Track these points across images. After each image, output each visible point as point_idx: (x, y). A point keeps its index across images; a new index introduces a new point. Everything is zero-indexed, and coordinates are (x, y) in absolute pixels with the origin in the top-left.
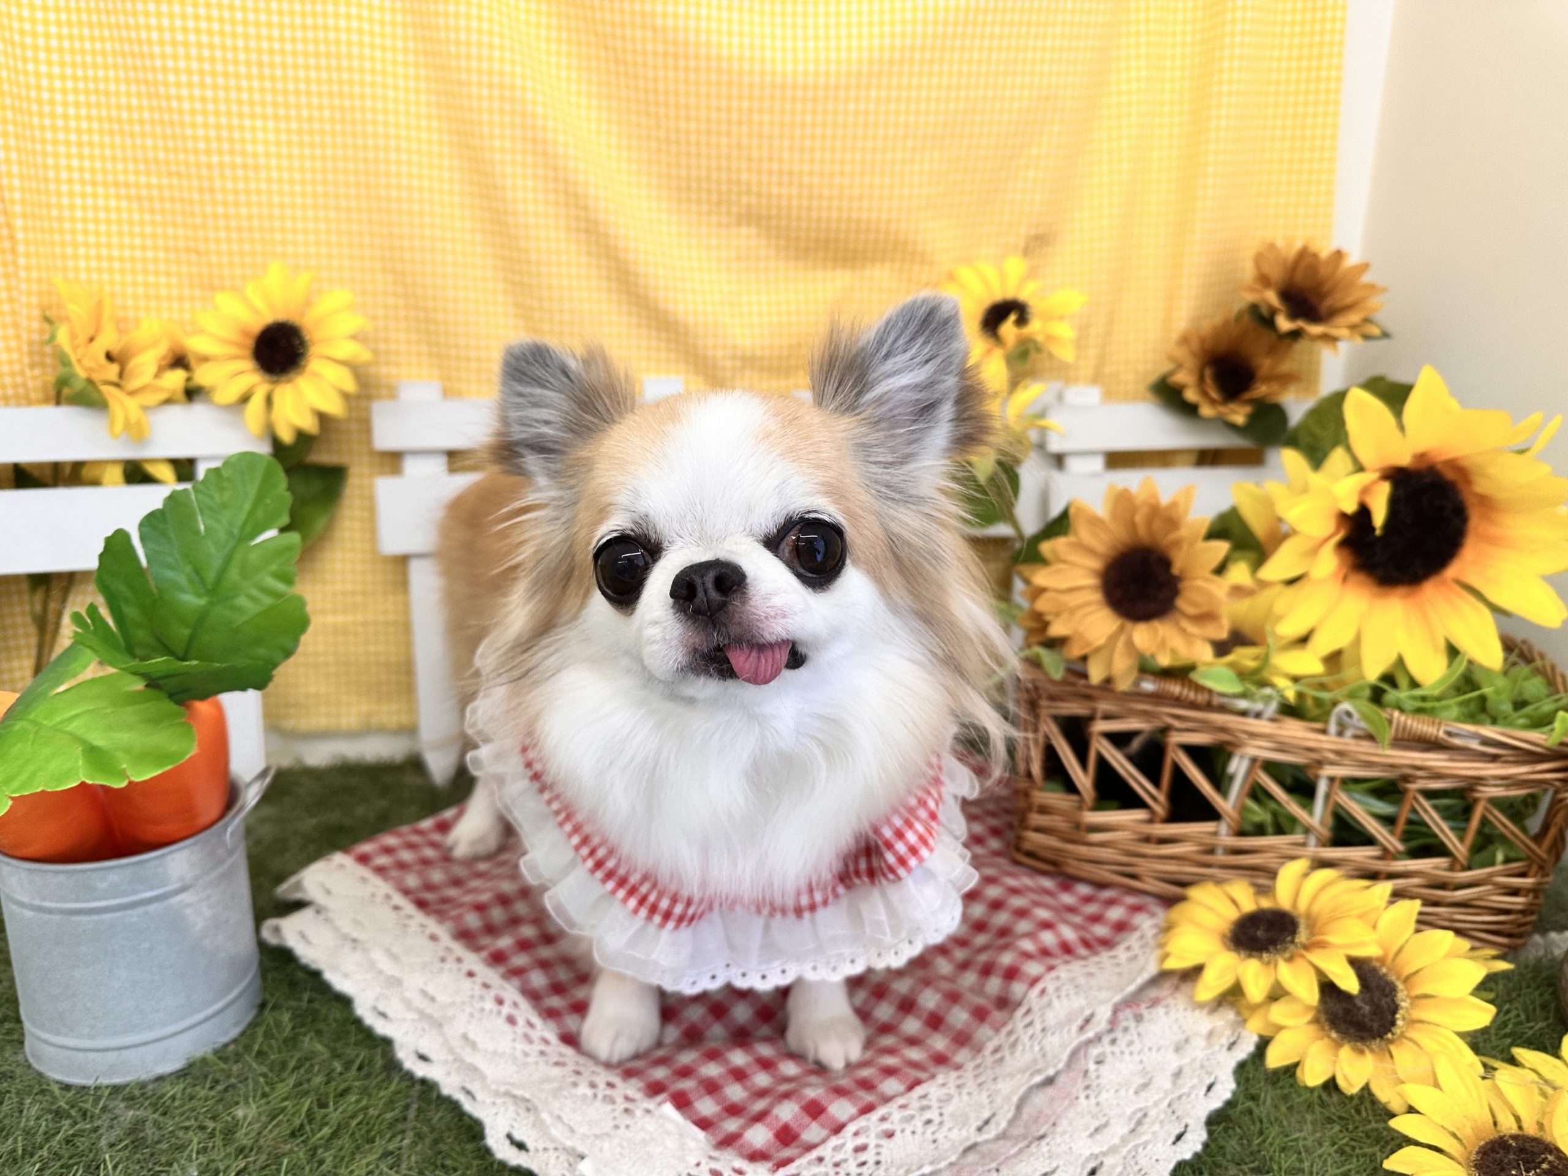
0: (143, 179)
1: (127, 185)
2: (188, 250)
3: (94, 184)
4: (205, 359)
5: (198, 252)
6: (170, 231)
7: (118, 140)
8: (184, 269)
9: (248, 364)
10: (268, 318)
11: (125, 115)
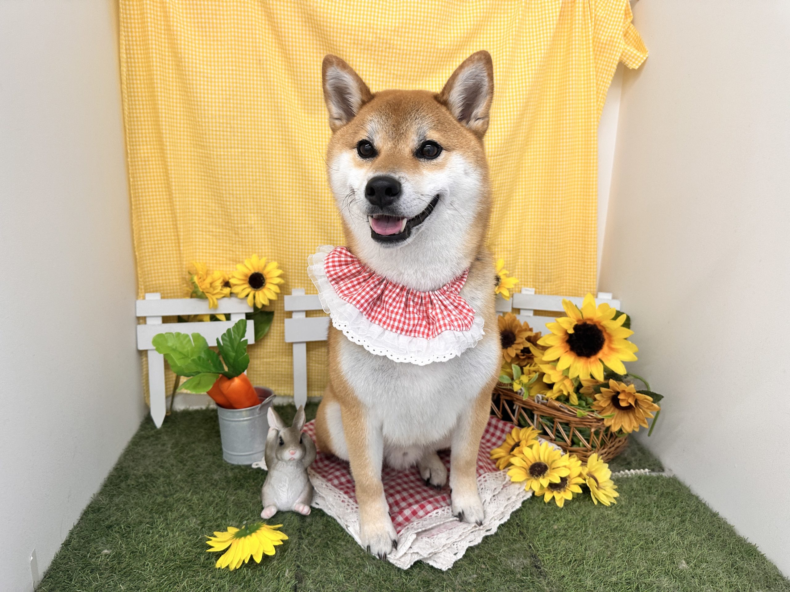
0: (218, 230)
1: (212, 232)
2: (230, 250)
3: (202, 231)
4: (235, 285)
5: (233, 251)
6: (225, 245)
7: (211, 219)
8: (228, 256)
9: (247, 286)
10: (253, 272)
11: (214, 212)
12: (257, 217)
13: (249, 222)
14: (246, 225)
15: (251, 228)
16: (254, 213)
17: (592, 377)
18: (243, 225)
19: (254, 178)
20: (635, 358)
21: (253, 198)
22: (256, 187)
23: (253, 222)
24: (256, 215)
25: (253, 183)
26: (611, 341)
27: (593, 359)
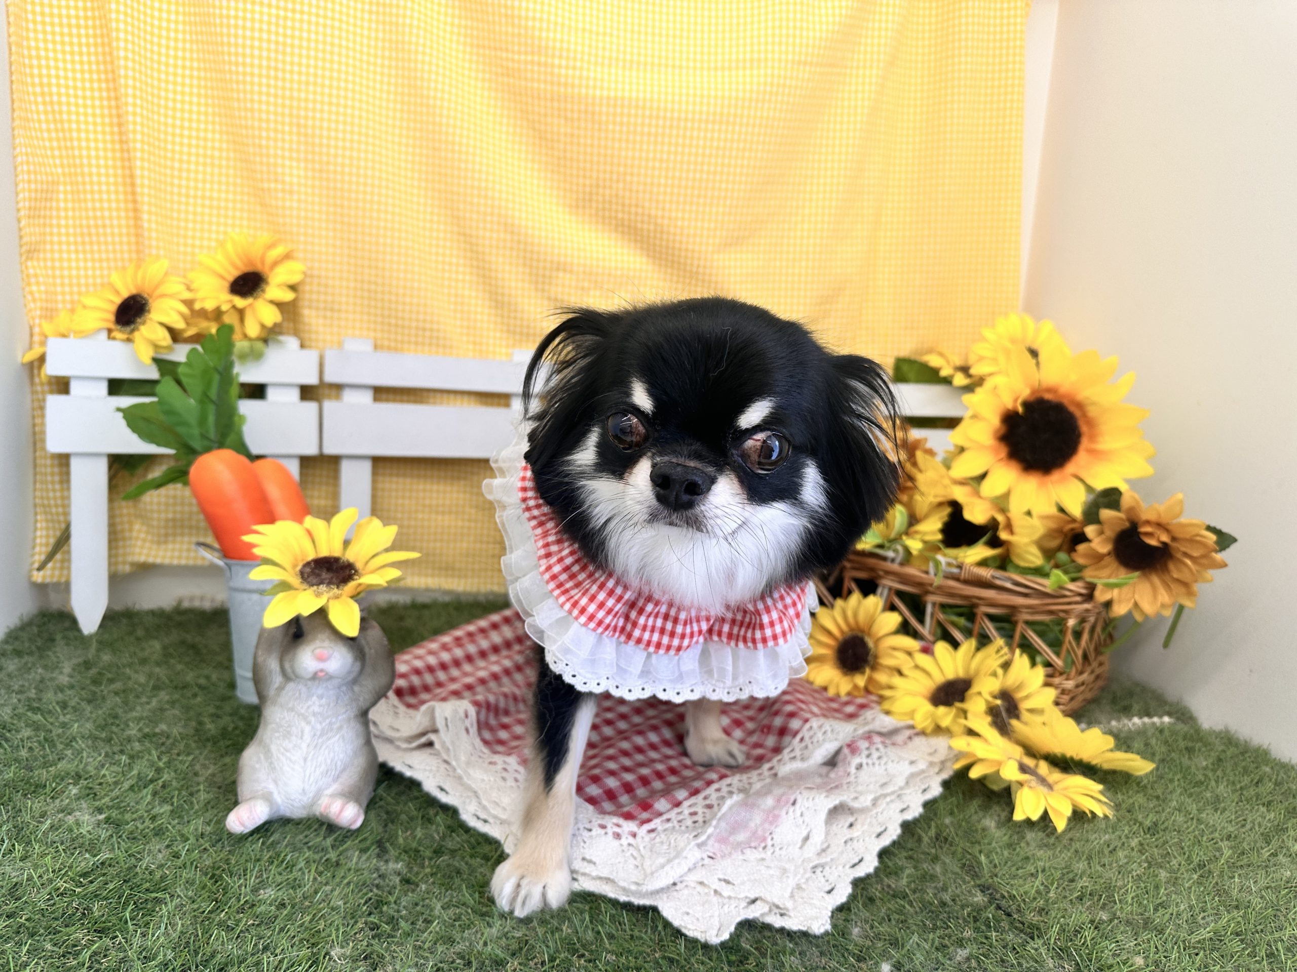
12: (306, 169)
13: (287, 179)
14: (280, 186)
15: (291, 192)
16: (298, 160)
17: (1062, 510)
18: (273, 185)
19: (304, 78)
20: (1148, 470)
21: (298, 125)
22: (306, 100)
23: (295, 180)
24: (302, 165)
25: (299, 90)
26: (1093, 438)
27: (1056, 475)
